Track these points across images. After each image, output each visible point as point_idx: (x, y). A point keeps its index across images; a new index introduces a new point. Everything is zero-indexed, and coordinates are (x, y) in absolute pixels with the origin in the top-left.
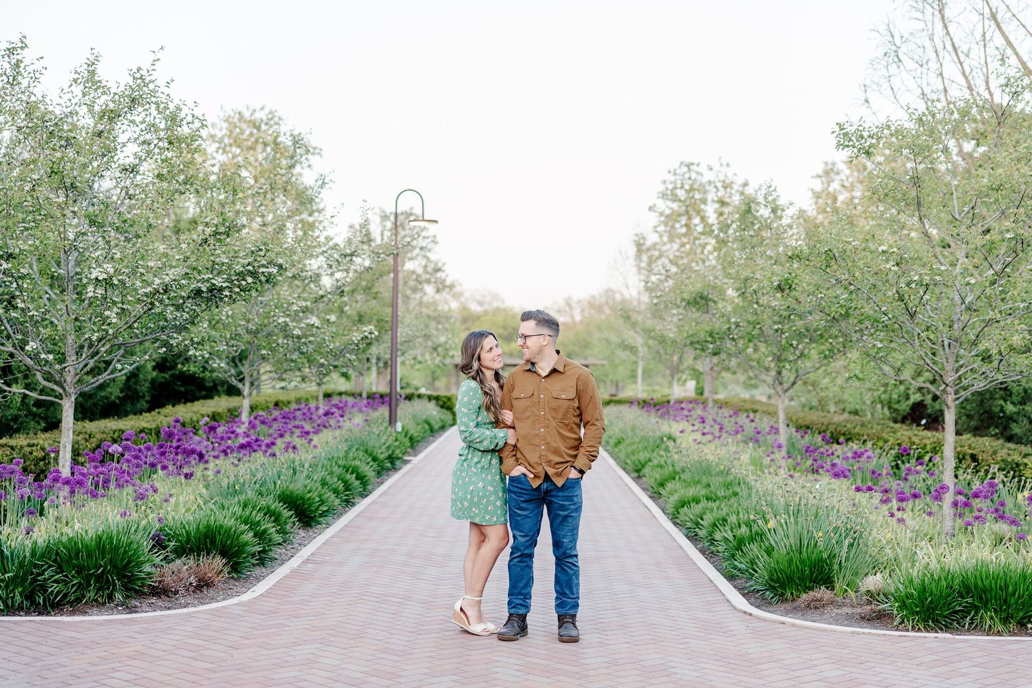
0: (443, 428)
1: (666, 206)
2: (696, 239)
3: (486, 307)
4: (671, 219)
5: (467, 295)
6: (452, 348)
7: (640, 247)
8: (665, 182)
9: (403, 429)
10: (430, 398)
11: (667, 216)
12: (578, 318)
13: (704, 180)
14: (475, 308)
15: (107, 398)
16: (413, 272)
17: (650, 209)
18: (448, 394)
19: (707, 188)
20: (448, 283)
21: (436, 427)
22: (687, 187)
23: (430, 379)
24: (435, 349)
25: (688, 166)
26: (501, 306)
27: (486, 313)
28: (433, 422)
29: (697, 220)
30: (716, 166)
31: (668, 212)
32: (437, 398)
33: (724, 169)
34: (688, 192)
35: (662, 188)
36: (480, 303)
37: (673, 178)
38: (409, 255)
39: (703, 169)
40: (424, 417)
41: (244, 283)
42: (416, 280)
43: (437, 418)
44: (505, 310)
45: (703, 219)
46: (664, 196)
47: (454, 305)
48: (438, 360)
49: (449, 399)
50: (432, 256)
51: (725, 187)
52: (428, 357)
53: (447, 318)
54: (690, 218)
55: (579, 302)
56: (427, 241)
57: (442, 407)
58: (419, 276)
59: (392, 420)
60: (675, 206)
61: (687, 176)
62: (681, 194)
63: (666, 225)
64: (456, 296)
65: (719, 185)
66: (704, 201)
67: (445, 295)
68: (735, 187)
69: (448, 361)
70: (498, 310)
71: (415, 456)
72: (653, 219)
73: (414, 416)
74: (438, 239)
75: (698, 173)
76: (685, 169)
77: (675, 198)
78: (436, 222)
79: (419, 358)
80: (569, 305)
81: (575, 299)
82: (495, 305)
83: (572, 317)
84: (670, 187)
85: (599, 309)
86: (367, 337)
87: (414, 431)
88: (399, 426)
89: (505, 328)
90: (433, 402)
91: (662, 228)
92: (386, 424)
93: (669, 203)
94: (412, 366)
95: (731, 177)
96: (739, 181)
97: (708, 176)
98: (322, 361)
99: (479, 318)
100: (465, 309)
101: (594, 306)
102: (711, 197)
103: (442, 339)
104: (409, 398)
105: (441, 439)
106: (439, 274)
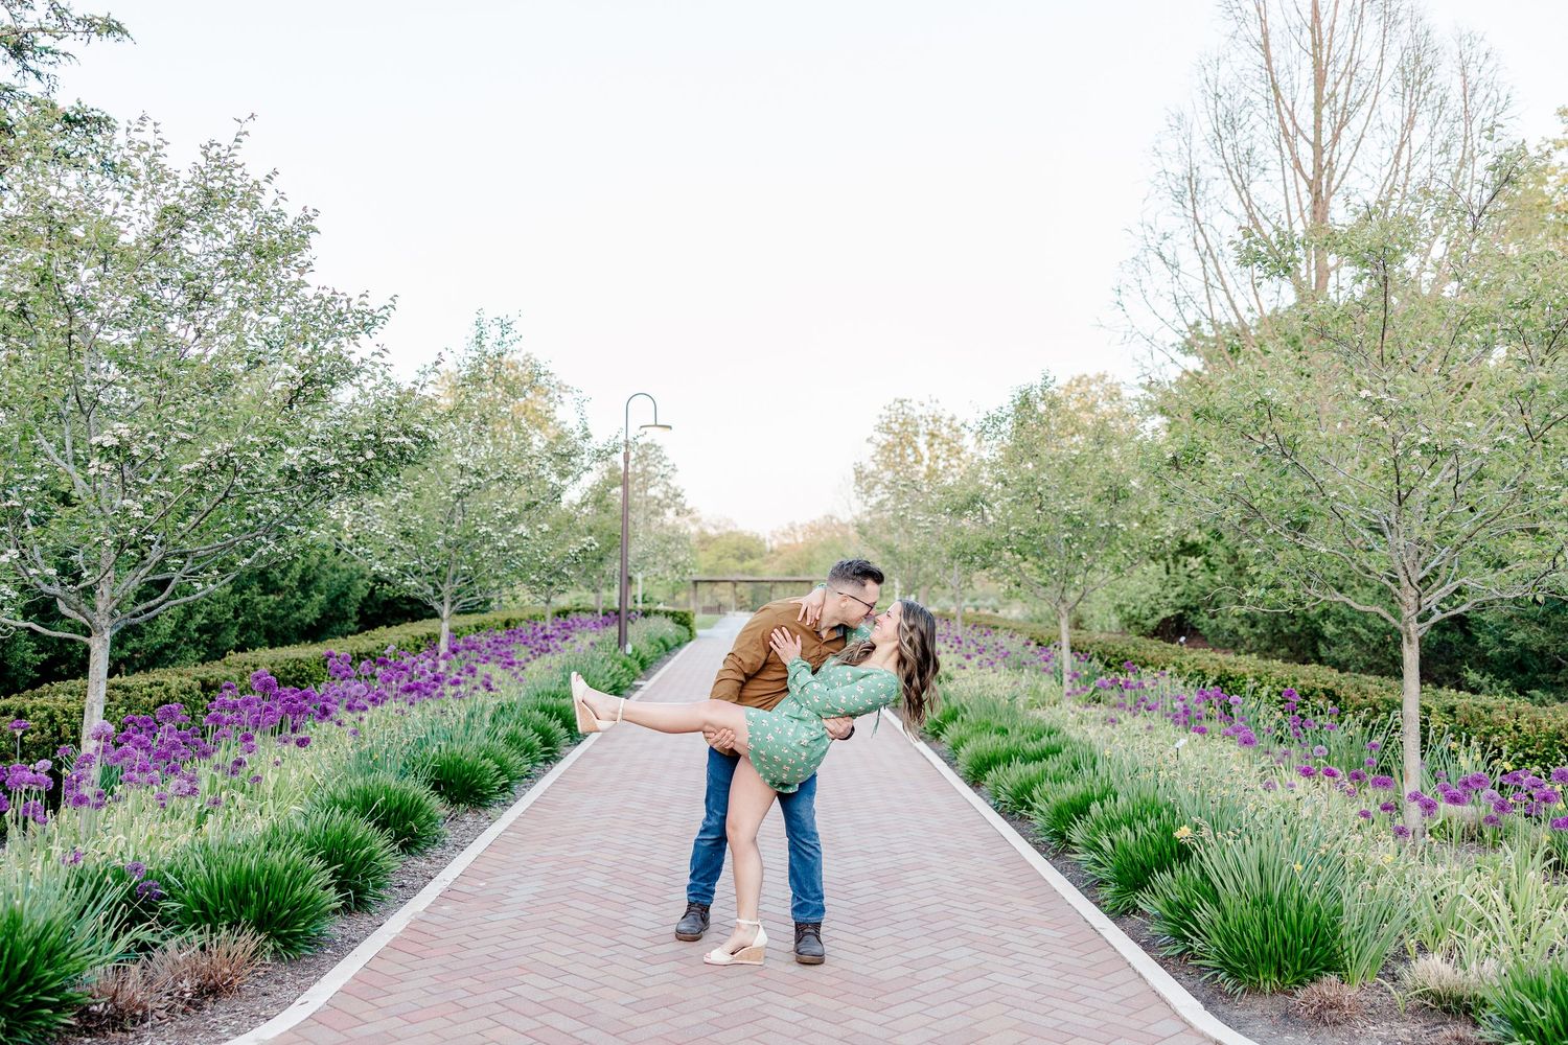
0: (679, 645)
1: (882, 438)
2: (908, 467)
3: (720, 531)
4: (887, 448)
5: (704, 520)
6: (690, 566)
7: (860, 476)
8: (881, 416)
9: (634, 650)
10: (667, 614)
11: (884, 447)
12: (800, 540)
13: (916, 415)
14: (711, 532)
15: (300, 620)
16: (655, 498)
17: (868, 440)
18: (685, 610)
19: (919, 421)
20: (688, 507)
21: (671, 644)
22: (900, 421)
23: (671, 594)
24: (675, 567)
25: (901, 402)
26: (734, 530)
27: (721, 536)
28: (668, 640)
29: (909, 451)
30: (927, 403)
31: (884, 443)
32: (674, 614)
33: (934, 404)
34: (902, 425)
35: (878, 421)
36: (715, 527)
37: (888, 413)
38: (651, 482)
39: (915, 405)
40: (660, 635)
41: (361, 460)
42: (658, 504)
43: (673, 635)
44: (736, 533)
45: (915, 449)
46: (879, 429)
47: (694, 529)
48: (677, 576)
49: (686, 615)
50: (673, 483)
51: (934, 421)
52: (668, 573)
53: (686, 539)
54: (904, 449)
55: (801, 526)
56: (667, 469)
57: (678, 623)
58: (660, 501)
59: (622, 641)
60: (890, 438)
61: (900, 411)
62: (896, 427)
63: (882, 454)
64: (695, 521)
65: (930, 419)
66: (916, 434)
67: (686, 519)
68: (944, 421)
69: (687, 578)
70: (730, 534)
71: (647, 680)
72: (871, 449)
73: (649, 635)
74: (677, 467)
75: (910, 408)
76: (898, 405)
77: (889, 431)
78: (670, 427)
79: (660, 575)
80: (792, 528)
81: (798, 523)
82: (729, 529)
83: (795, 539)
84: (886, 421)
85: (819, 532)
86: (585, 549)
87: (647, 651)
88: (629, 649)
89: (738, 549)
90: (670, 618)
91: (878, 458)
92: (615, 646)
93: (885, 436)
94: (654, 582)
95: (940, 413)
96: (948, 415)
97: (920, 411)
98: (533, 577)
99: (714, 540)
100: (702, 532)
101: (814, 529)
102: (922, 429)
103: (681, 558)
104: (646, 614)
105: (676, 658)
106: (678, 500)
